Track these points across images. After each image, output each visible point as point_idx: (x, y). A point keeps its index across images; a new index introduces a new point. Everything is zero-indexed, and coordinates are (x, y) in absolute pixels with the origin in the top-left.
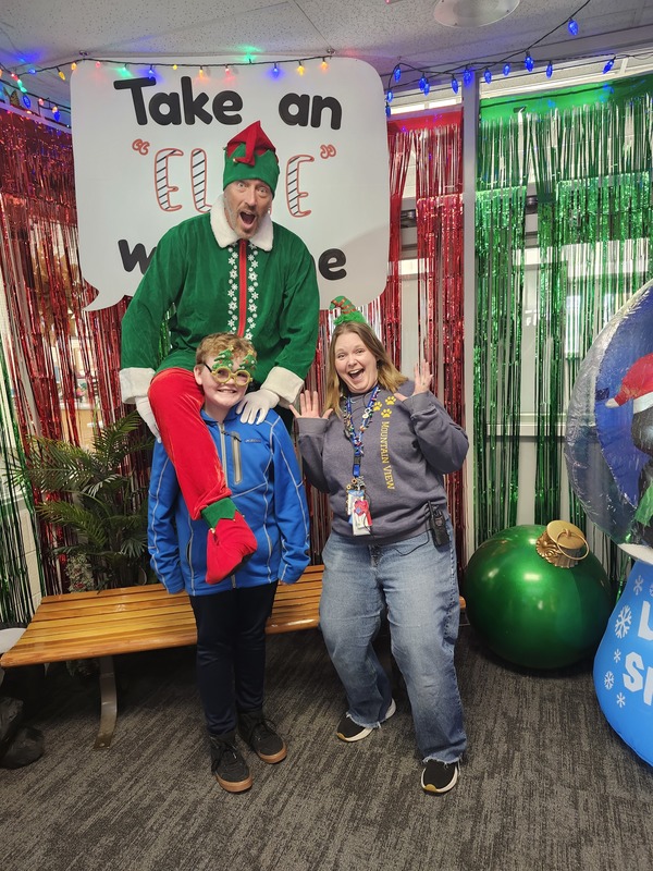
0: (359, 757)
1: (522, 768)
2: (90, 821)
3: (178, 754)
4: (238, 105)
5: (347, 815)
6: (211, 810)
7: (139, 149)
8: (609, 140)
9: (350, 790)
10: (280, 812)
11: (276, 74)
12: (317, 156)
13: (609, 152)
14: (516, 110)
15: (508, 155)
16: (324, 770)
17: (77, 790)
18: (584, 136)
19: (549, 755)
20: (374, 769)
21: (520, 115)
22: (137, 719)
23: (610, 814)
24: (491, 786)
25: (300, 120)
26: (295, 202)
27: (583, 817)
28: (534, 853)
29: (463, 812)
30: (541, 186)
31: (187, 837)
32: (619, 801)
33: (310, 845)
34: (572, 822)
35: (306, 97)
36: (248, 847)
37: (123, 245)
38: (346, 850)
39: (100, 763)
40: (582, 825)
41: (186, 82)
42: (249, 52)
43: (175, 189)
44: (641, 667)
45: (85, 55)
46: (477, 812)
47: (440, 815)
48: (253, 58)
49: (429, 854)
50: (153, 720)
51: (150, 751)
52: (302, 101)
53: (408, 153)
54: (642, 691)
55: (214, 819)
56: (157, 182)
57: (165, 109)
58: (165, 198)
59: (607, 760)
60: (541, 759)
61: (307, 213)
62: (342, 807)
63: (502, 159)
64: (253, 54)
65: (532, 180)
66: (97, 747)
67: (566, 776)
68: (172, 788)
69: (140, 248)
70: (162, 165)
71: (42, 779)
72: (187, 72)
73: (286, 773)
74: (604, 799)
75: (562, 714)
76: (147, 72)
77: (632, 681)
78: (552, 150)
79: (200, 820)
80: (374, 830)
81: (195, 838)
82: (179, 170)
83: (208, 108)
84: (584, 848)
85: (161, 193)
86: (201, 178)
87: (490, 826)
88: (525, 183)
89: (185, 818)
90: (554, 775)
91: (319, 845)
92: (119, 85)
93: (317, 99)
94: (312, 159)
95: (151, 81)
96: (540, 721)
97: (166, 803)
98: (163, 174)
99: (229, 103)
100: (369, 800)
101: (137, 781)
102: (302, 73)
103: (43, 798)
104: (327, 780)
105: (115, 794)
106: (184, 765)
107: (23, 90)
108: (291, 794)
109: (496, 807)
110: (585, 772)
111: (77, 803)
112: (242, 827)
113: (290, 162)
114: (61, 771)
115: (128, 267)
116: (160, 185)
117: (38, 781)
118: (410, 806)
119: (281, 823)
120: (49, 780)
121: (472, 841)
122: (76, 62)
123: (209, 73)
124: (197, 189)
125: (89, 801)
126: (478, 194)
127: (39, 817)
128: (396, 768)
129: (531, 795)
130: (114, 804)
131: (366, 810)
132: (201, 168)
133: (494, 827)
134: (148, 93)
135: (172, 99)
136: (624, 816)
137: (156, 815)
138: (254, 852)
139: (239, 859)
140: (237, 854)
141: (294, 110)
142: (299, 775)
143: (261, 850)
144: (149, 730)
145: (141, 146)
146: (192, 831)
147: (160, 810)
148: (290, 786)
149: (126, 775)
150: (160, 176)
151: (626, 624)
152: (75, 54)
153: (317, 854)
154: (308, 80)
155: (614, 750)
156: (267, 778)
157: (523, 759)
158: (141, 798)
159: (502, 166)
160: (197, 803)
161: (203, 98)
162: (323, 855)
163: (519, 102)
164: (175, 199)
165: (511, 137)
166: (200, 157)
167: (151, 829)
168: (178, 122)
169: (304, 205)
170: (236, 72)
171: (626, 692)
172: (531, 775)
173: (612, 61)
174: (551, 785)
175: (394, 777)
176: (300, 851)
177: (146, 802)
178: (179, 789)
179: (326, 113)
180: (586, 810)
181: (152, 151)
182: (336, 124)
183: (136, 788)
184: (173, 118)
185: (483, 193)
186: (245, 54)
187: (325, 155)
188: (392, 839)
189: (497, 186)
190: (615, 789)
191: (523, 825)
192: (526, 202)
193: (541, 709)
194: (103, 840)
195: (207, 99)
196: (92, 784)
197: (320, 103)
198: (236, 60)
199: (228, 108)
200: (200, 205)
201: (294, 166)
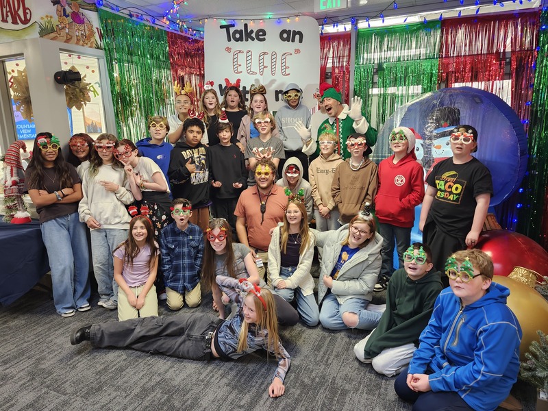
4: (264, 34)
7: (228, 51)
11: (279, 23)
12: (293, 53)
21: (373, 36)
25: (288, 39)
26: (284, 70)
30: (379, 64)
37: (220, 86)
41: (246, 26)
42: (269, 15)
43: (240, 65)
45: (210, 17)
48: (271, 16)
52: (289, 32)
53: (329, 49)
56: (233, 63)
57: (238, 36)
58: (236, 69)
61: (289, 74)
63: (365, 54)
65: (376, 62)
70: (236, 56)
72: (246, 22)
76: (232, 22)
82: (242, 58)
83: (253, 35)
85: (235, 67)
88: (374, 63)
92: (222, 27)
93: (294, 31)
94: (291, 54)
95: (233, 26)
98: (236, 60)
99: (261, 33)
102: (288, 22)
107: (185, 27)
113: (283, 55)
116: (235, 64)
122: (207, 19)
123: (254, 22)
124: (248, 62)
132: (250, 57)
134: (232, 30)
135: (240, 32)
141: (285, 36)
145: (228, 49)
152: (207, 16)
154: (291, 24)
159: (365, 56)
161: (252, 31)
163: (373, 31)
164: (240, 69)
165: (370, 44)
166: (250, 54)
168: (242, 40)
169: (288, 71)
170: (264, 21)
179: (297, 37)
181: (232, 51)
182: (301, 41)
184: (240, 39)
185: (357, 66)
187: (296, 53)
189: (363, 64)
192: (374, 70)
195: (254, 32)
197: (295, 33)
198: (265, 17)
199: (261, 35)
200: (249, 72)
201: (284, 57)
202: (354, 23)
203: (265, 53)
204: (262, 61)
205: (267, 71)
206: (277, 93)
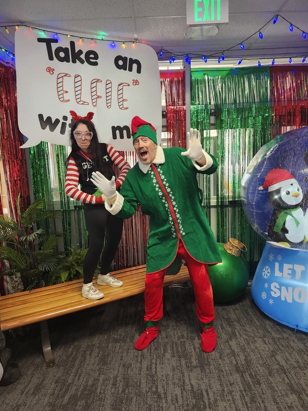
0: (176, 344)
1: (240, 335)
2: (67, 398)
3: (93, 360)
4: (96, 57)
5: (184, 366)
6: (124, 379)
7: (49, 71)
8: (240, 89)
9: (180, 357)
10: (156, 372)
11: (113, 47)
12: (131, 83)
13: (240, 93)
14: (205, 74)
15: (202, 92)
16: (164, 352)
17: (50, 386)
18: (231, 88)
19: (247, 329)
20: (185, 347)
21: (206, 76)
22: (61, 350)
23: (278, 343)
24: (233, 343)
25: (123, 67)
26: (121, 103)
27: (270, 346)
28: (261, 362)
29: (228, 355)
30: (216, 105)
31: (120, 392)
32: (279, 339)
33: (176, 381)
34: (267, 349)
35: (126, 58)
36: (151, 388)
37: (41, 116)
38: (192, 379)
39: (54, 373)
40: (272, 349)
41: (72, 44)
42: (102, 35)
43: (67, 92)
44: (278, 287)
45: (22, 23)
46: (233, 353)
47: (220, 358)
48: (103, 37)
49: (224, 372)
50: (71, 349)
51: (77, 362)
52: (125, 59)
54: (280, 296)
55: (128, 382)
56: (58, 88)
57: (62, 54)
58: (61, 96)
59: (267, 326)
60: (245, 330)
61: (127, 108)
62: (180, 364)
63: (200, 93)
64: (103, 36)
65: (212, 103)
66: (48, 366)
67: (257, 334)
68: (99, 374)
69: (49, 118)
70: (60, 80)
71: (27, 386)
72: (73, 39)
73: (149, 357)
74: (274, 339)
75: (243, 314)
76: (53, 36)
77: (275, 293)
78: (219, 92)
79: (121, 384)
80: (199, 369)
81: (124, 391)
82: (68, 84)
83: (83, 57)
84: (276, 356)
85: (60, 93)
86: (79, 88)
87: (241, 357)
88: (210, 103)
89: (114, 384)
90: (253, 335)
91: (180, 380)
92: (40, 40)
93: (131, 59)
94: (129, 85)
95: (56, 41)
96: (237, 317)
97: (101, 381)
98: (61, 84)
99: (92, 56)
100: (190, 359)
101: (80, 376)
102: (124, 47)
103: (34, 394)
104: (168, 355)
105: (73, 383)
106: (98, 364)
108: (156, 364)
109: (239, 350)
110: (262, 332)
111: (54, 392)
112: (143, 381)
113: (119, 85)
114: (35, 380)
115: (43, 128)
116: (59, 89)
117: (25, 388)
118: (207, 357)
119: (159, 376)
120: (31, 386)
121: (237, 363)
122: (18, 26)
123: (83, 41)
124: (77, 93)
125: (61, 390)
126: (192, 107)
127: (37, 403)
128: (194, 345)
129: (249, 343)
130: (74, 388)
131: (191, 363)
132: (79, 84)
133: (242, 357)
134: (54, 46)
135: (65, 50)
136: (283, 343)
137: (99, 387)
138: (154, 389)
139: (149, 394)
140: (147, 392)
141: (121, 63)
142: (155, 357)
143: (157, 387)
144: (72, 353)
145: (50, 70)
146: (121, 389)
147: (100, 384)
148: (154, 361)
149: (72, 374)
150: (59, 85)
151: (268, 272)
152: (17, 22)
153: (182, 383)
154: (127, 50)
155: (268, 323)
156: (141, 360)
157: (239, 332)
158: (87, 381)
159: (200, 96)
160: (116, 377)
161: (80, 52)
162: (184, 383)
163: (206, 71)
164: (66, 97)
165: (203, 85)
166: (79, 79)
167: (100, 393)
168: (68, 61)
169: (126, 104)
170: (96, 42)
171: (273, 298)
172: (245, 337)
173: (242, 60)
174: (254, 338)
175: (195, 348)
176: (174, 384)
177: (90, 383)
178: (103, 374)
179: (135, 66)
180: (270, 344)
181: (56, 73)
182: (139, 71)
183: (81, 378)
184: (66, 59)
185: (194, 106)
186: (100, 35)
187: (134, 84)
188: (208, 371)
189: (199, 104)
190: (275, 335)
191: (252, 354)
192: (211, 111)
193: (235, 313)
194: (79, 403)
195: (82, 53)
196: (57, 382)
197: (132, 61)
198: (96, 37)
199: (92, 58)
200: (79, 101)
201: (121, 87)
202: (188, 61)
203: (98, 81)
204: (94, 89)
205: (102, 102)
206: (114, 129)
